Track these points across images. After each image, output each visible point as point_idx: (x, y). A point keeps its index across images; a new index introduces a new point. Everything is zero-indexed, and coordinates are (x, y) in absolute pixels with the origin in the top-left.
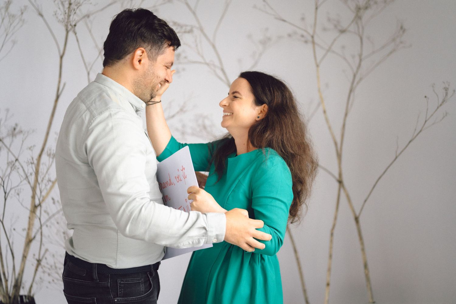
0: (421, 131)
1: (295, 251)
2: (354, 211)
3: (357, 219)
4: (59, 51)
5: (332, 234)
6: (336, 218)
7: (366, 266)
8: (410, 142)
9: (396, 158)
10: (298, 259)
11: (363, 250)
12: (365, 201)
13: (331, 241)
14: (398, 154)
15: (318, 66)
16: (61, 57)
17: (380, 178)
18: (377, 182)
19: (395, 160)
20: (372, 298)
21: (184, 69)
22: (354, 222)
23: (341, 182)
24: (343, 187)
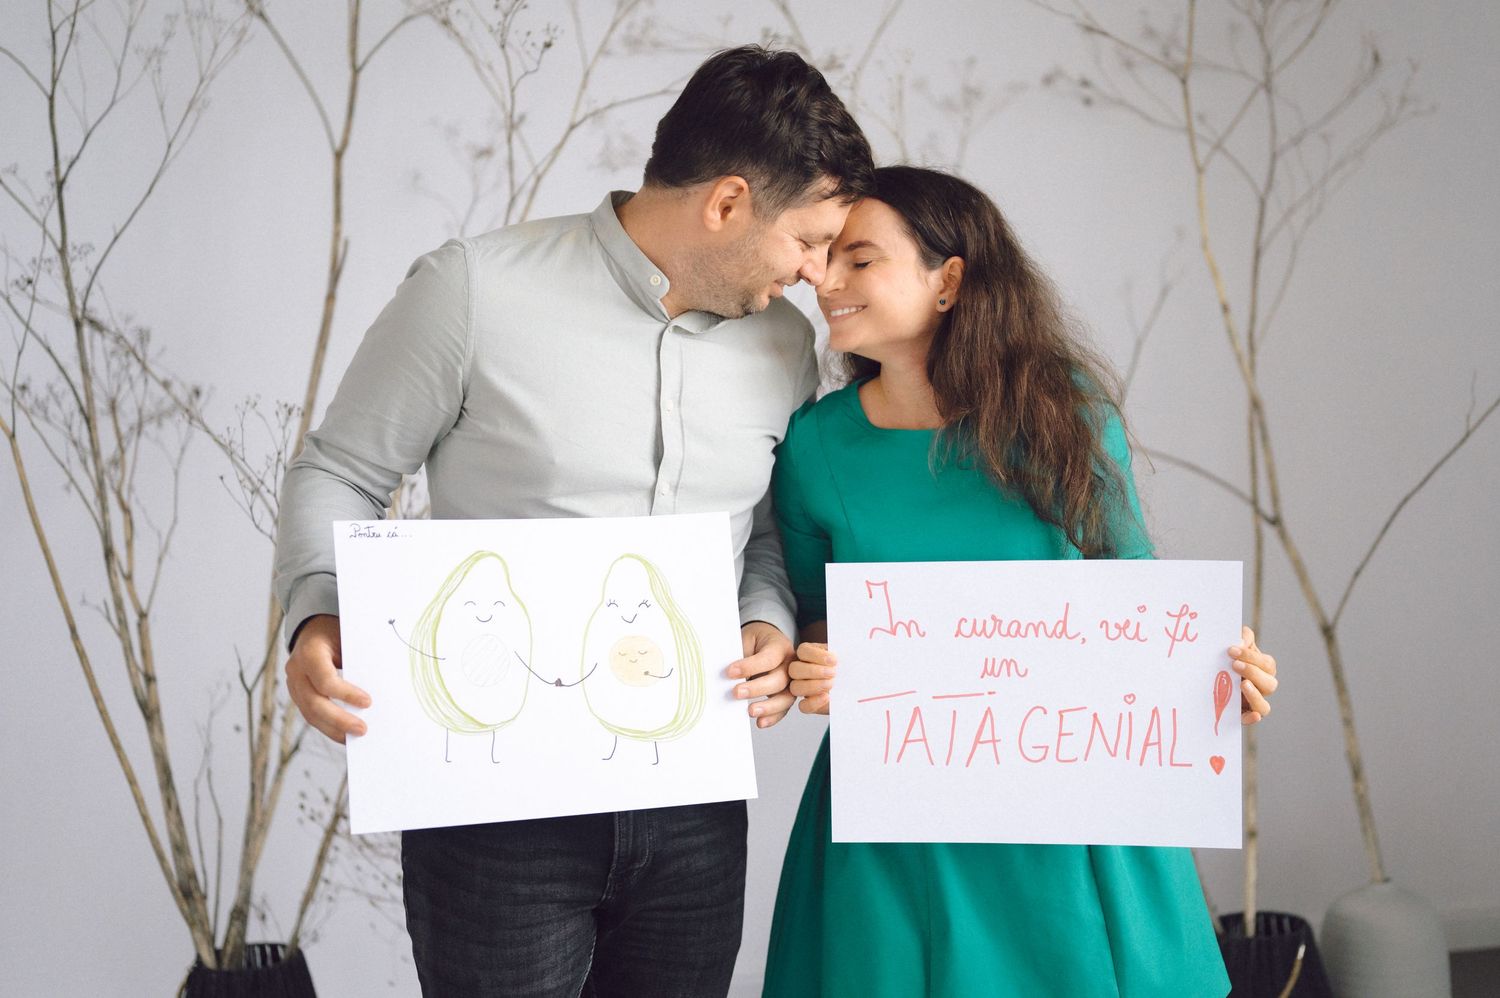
2: (1316, 606)
3: (1328, 632)
4: (330, 136)
7: (1357, 773)
9: (1468, 435)
11: (1348, 722)
12: (1357, 574)
14: (1472, 423)
15: (1200, 170)
16: (339, 156)
17: (1406, 500)
18: (1394, 515)
19: (1463, 441)
20: (1380, 866)
22: (1319, 641)
23: (1275, 522)
24: (1283, 535)
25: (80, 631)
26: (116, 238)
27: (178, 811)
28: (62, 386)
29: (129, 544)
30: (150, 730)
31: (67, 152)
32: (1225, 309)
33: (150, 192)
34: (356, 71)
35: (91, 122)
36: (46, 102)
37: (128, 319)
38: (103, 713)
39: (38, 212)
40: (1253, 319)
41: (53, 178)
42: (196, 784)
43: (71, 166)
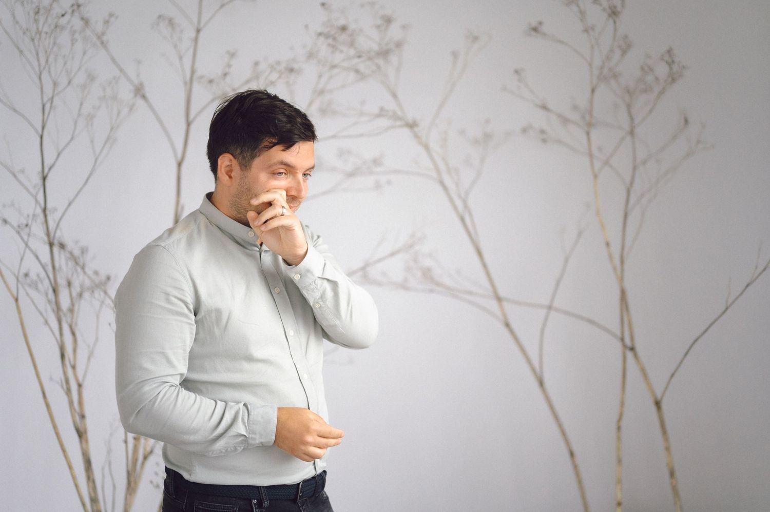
0: (764, 269)
1: (572, 454)
2: (652, 392)
3: (658, 404)
4: (176, 154)
5: (619, 428)
6: (622, 404)
7: (672, 474)
8: (748, 286)
9: (727, 309)
10: (575, 467)
11: (668, 449)
12: (672, 376)
13: (619, 439)
14: (729, 304)
15: (595, 176)
16: (180, 165)
17: (696, 340)
18: (691, 347)
19: (724, 312)
21: (389, 182)
22: (653, 408)
23: (632, 349)
24: (636, 356)
25: (48, 395)
26: (70, 204)
27: (94, 482)
28: (43, 274)
29: (75, 351)
30: (81, 442)
31: (48, 163)
32: (608, 244)
33: (86, 182)
34: (189, 124)
35: (60, 148)
36: (39, 139)
37: (77, 242)
38: (57, 434)
39: (33, 192)
40: (623, 248)
41: (41, 175)
42: (103, 469)
43: (50, 168)
